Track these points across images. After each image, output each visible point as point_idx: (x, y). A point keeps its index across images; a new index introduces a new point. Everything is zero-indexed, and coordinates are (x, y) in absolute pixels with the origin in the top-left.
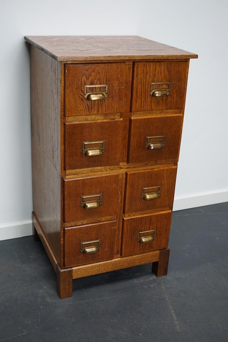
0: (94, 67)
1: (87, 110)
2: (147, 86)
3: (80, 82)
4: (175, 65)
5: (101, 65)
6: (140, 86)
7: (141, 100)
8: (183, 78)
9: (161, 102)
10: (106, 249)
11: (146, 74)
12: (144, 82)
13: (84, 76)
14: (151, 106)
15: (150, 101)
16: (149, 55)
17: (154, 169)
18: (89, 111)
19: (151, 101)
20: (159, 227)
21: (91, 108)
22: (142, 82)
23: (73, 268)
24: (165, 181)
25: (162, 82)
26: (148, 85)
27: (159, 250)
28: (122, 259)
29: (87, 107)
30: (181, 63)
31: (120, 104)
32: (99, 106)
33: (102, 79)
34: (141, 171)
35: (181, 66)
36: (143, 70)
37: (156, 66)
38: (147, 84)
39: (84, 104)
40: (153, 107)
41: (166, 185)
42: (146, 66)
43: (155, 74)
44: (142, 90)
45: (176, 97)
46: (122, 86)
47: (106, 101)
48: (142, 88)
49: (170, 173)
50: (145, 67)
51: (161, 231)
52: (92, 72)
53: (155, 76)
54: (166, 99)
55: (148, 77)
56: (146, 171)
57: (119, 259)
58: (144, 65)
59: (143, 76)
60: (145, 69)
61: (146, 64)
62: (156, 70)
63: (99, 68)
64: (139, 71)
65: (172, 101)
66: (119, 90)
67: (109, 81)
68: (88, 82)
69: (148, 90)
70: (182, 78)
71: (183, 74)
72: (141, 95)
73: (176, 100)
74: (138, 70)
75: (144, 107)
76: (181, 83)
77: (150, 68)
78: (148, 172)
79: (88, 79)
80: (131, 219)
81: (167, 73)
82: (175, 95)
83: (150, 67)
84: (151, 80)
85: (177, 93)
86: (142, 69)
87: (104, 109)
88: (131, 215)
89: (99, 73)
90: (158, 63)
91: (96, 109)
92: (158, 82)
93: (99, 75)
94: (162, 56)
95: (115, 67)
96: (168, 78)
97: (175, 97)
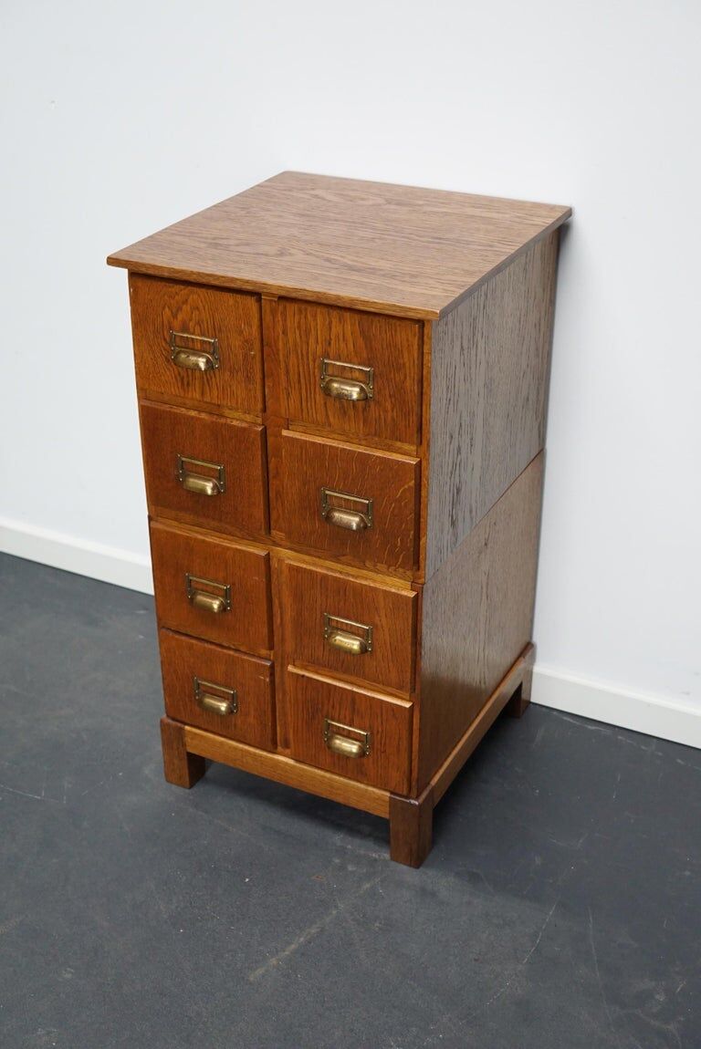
0: (186, 291)
1: (180, 384)
2: (311, 363)
3: (159, 319)
4: (380, 327)
5: (202, 292)
6: (293, 360)
7: (301, 394)
8: (407, 365)
9: (351, 412)
10: (251, 720)
11: (308, 333)
12: (304, 353)
13: (167, 309)
14: (327, 415)
15: (322, 402)
16: (305, 290)
17: (349, 575)
18: (184, 390)
19: (325, 403)
20: (378, 732)
21: (188, 384)
22: (299, 351)
23: (187, 728)
24: (384, 619)
25: (350, 363)
26: (314, 362)
27: (392, 793)
28: (298, 765)
29: (179, 378)
30: (398, 323)
31: (250, 390)
32: (203, 384)
33: (205, 323)
34: (319, 570)
35: (398, 334)
36: (299, 323)
37: (330, 318)
38: (311, 358)
39: (171, 369)
40: (331, 419)
41: (386, 630)
42: (306, 314)
43: (330, 338)
44: (301, 371)
45: (393, 411)
46: (251, 350)
47: (217, 376)
48: (298, 367)
49: (393, 604)
50: (303, 316)
51: (385, 744)
52: (183, 303)
53: (330, 344)
54: (364, 409)
55: (312, 341)
56: (330, 573)
57: (291, 762)
58: (300, 311)
59: (301, 337)
60: (303, 321)
61: (306, 310)
62: (330, 328)
63: (195, 297)
64: (289, 325)
65: (382, 417)
66: (245, 356)
67: (220, 331)
68: (176, 324)
69: (314, 373)
70: (404, 364)
71: (406, 355)
72: (299, 382)
73: (393, 419)
74: (285, 320)
75: (308, 412)
76: (402, 378)
77: (315, 320)
78: (336, 579)
79: (175, 316)
80: (303, 676)
81: (361, 341)
82: (389, 406)
83: (315, 316)
84: (319, 352)
85: (393, 400)
86: (297, 317)
87: (215, 393)
88: (309, 668)
89: (198, 308)
90: (335, 313)
91: (197, 390)
92: (339, 360)
93: (197, 313)
94: (338, 297)
95: (231, 302)
96: (365, 355)
97: (389, 408)
